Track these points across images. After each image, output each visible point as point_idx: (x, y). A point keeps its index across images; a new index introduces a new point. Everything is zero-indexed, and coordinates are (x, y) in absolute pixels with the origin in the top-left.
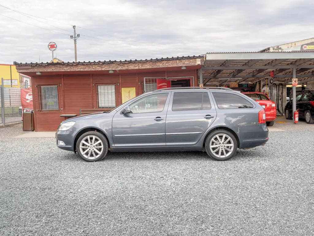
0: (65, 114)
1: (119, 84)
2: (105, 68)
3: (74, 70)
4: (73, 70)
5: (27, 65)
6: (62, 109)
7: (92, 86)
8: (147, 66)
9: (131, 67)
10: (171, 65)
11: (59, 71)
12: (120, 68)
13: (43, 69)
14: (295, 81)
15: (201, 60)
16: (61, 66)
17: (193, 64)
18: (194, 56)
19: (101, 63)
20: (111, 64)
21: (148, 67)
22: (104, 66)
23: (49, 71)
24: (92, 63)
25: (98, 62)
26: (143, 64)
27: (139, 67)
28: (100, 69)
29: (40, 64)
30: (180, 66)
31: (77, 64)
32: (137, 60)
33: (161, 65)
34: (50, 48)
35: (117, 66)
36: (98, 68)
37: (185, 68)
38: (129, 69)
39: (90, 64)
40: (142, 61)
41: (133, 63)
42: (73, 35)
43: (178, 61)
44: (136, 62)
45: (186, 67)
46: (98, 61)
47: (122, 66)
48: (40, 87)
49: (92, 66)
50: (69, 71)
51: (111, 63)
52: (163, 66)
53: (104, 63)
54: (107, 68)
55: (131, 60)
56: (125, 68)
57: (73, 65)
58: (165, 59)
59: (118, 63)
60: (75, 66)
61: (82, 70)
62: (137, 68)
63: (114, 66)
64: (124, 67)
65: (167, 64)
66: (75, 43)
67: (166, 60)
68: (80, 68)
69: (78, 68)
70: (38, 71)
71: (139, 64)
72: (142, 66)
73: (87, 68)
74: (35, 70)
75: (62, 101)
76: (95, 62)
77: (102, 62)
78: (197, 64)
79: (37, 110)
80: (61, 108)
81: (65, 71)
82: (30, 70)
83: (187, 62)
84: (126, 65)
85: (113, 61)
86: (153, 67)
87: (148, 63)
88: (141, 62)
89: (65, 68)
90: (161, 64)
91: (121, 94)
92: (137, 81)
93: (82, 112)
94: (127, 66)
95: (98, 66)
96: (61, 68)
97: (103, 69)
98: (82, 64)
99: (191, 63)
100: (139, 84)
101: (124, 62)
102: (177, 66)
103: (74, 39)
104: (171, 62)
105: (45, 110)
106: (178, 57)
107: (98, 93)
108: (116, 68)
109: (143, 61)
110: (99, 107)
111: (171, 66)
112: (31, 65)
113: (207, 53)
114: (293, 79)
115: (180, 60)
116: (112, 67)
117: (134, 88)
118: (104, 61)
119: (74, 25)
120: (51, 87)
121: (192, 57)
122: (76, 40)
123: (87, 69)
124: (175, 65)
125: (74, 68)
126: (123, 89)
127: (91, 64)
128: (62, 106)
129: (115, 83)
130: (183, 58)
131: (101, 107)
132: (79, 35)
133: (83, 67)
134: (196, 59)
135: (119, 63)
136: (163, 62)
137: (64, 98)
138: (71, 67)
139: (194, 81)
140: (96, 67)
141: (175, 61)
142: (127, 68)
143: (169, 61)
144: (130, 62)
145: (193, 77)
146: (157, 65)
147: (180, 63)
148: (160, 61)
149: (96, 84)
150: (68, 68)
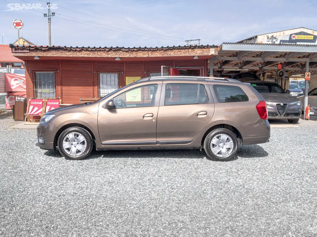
1: (123, 73)
2: (111, 55)
3: (77, 56)
4: (75, 56)
5: (25, 48)
7: (93, 73)
8: (157, 54)
9: (140, 55)
11: (61, 56)
12: (127, 55)
13: (43, 53)
14: (308, 75)
15: (215, 50)
17: (206, 54)
18: (208, 45)
19: (107, 50)
20: (118, 51)
22: (110, 52)
23: (49, 56)
24: (97, 48)
25: (103, 48)
26: (154, 52)
27: (148, 54)
28: (106, 56)
29: (40, 48)
31: (81, 49)
32: (147, 47)
34: (15, 26)
35: (125, 53)
36: (104, 55)
37: (197, 58)
38: (138, 57)
39: (95, 50)
40: (152, 48)
41: (142, 50)
43: (190, 50)
44: (145, 49)
45: (198, 56)
46: (104, 47)
47: (131, 53)
48: (35, 73)
49: (98, 52)
50: (72, 56)
51: (118, 49)
52: (175, 55)
53: (111, 49)
54: (114, 55)
55: (140, 47)
56: (133, 55)
57: (76, 50)
58: (176, 47)
59: (126, 50)
60: (78, 51)
61: (86, 56)
62: (146, 56)
63: (121, 53)
65: (179, 53)
66: (50, 22)
67: (177, 49)
68: (83, 54)
70: (36, 55)
71: (148, 52)
72: (152, 54)
74: (34, 54)
75: (59, 89)
76: (100, 47)
77: (108, 48)
78: (210, 54)
79: (31, 98)
80: (59, 96)
81: (67, 56)
82: (27, 53)
83: (200, 52)
84: (134, 53)
85: (121, 48)
86: (164, 56)
87: (158, 51)
88: (151, 50)
89: (67, 54)
90: (173, 53)
91: (125, 83)
92: (143, 70)
94: (136, 54)
95: (104, 53)
96: (62, 52)
97: (109, 56)
98: (87, 49)
100: (145, 73)
101: (132, 49)
102: (189, 55)
104: (183, 50)
105: (40, 98)
106: (191, 46)
107: (100, 82)
108: (124, 55)
109: (154, 48)
110: (100, 97)
111: (183, 55)
112: (30, 49)
113: (224, 43)
114: (306, 73)
115: (192, 49)
116: (119, 54)
117: (140, 77)
118: (110, 47)
119: (48, 2)
120: (47, 73)
121: (206, 46)
122: (50, 19)
123: (91, 55)
124: (187, 55)
125: (77, 54)
126: (127, 78)
129: (119, 71)
130: (196, 47)
133: (87, 52)
134: (210, 48)
135: (128, 50)
136: (175, 50)
137: (62, 85)
138: (73, 53)
139: (203, 72)
140: (101, 54)
141: (188, 50)
142: (135, 55)
143: (181, 49)
144: (140, 49)
145: (203, 67)
146: (168, 54)
147: (192, 53)
148: (171, 49)
149: (98, 71)
150: (71, 53)
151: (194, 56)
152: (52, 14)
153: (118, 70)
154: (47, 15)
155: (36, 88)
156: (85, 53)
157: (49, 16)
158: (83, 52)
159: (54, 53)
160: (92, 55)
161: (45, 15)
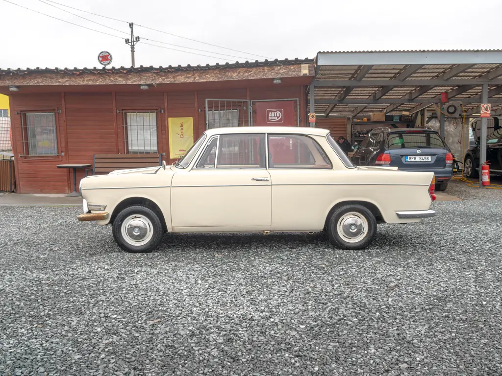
0: (69, 163)
1: (164, 111)
2: (132, 81)
3: (77, 84)
4: (74, 84)
6: (63, 154)
7: (115, 113)
8: (209, 76)
9: (181, 79)
10: (253, 75)
11: (50, 84)
12: (160, 80)
13: (22, 81)
14: (486, 109)
15: (309, 67)
16: (53, 76)
17: (294, 74)
18: (297, 59)
19: (125, 72)
20: (143, 74)
21: (211, 79)
22: (130, 76)
23: (31, 84)
24: (108, 70)
25: (119, 69)
26: (203, 73)
27: (194, 78)
28: (124, 82)
29: (15, 72)
30: (271, 77)
31: (81, 72)
32: (191, 65)
33: (234, 76)
34: (102, 61)
35: (154, 77)
36: (121, 81)
37: (279, 81)
38: (177, 82)
39: (104, 72)
40: (200, 67)
41: (184, 71)
42: (130, 39)
43: (266, 68)
44: (189, 69)
45: (281, 79)
46: (119, 67)
47: (164, 76)
49: (109, 76)
50: (68, 84)
51: (143, 70)
52: (239, 77)
53: (131, 70)
54: (136, 81)
55: (179, 66)
56: (169, 80)
58: (242, 64)
59: (156, 71)
60: (78, 75)
61: (90, 83)
62: (191, 80)
63: (149, 76)
64: (168, 78)
65: (246, 74)
66: (133, 51)
67: (243, 67)
68: (87, 80)
69: (84, 80)
70: (12, 84)
71: (194, 74)
72: (200, 77)
73: (101, 80)
75: (63, 140)
76: (113, 68)
77: (126, 69)
78: (301, 74)
79: (19, 156)
80: (62, 152)
81: (60, 84)
83: (284, 71)
84: (171, 76)
85: (148, 68)
86: (220, 80)
87: (211, 71)
88: (199, 69)
89: (60, 80)
90: (236, 74)
91: (168, 128)
92: (196, 105)
93: (97, 161)
94: (173, 77)
95: (120, 77)
96: (52, 78)
97: (129, 82)
98: (91, 72)
99: (291, 72)
100: (200, 111)
101: (167, 68)
102: (265, 77)
103: (130, 44)
104: (254, 70)
105: (33, 155)
106: (266, 61)
107: (126, 128)
108: (153, 80)
109: (203, 67)
110: (128, 152)
111: (254, 78)
113: (319, 52)
114: (482, 105)
115: (269, 66)
116: (146, 78)
117: (191, 119)
118: (130, 67)
119: (131, 22)
120: (43, 115)
121: (293, 61)
122: (134, 45)
124: (261, 76)
125: (77, 80)
126: (170, 119)
127: (106, 72)
128: (64, 149)
129: (157, 109)
130: (276, 63)
131: (131, 152)
132: (138, 39)
133: (92, 78)
134: (300, 64)
135: (159, 71)
136: (240, 70)
137: (67, 133)
138: (71, 79)
139: (298, 106)
140: (116, 79)
141: (261, 68)
142: (172, 80)
143: (248, 68)
144: (179, 70)
145: (298, 99)
146: (227, 76)
147: (270, 73)
148: (232, 68)
149: (123, 110)
150: (66, 79)
151: (273, 79)
152: (136, 38)
153: (155, 108)
154: (130, 41)
155: (27, 138)
156: (89, 78)
157: (131, 42)
158: (86, 77)
159: (40, 80)
160: (101, 82)
161: (127, 41)
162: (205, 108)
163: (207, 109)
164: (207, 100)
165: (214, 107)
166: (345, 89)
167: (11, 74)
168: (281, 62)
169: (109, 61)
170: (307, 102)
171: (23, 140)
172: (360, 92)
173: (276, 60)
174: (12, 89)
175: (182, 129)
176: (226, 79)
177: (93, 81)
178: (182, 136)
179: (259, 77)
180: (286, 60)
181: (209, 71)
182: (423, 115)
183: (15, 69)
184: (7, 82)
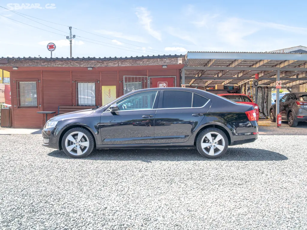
1: (100, 82)
3: (52, 66)
4: (50, 66)
5: (3, 59)
6: (40, 106)
7: (71, 83)
8: (126, 63)
9: (111, 65)
10: (151, 63)
11: (36, 66)
12: (99, 65)
13: (20, 64)
15: (183, 59)
17: (174, 63)
18: (176, 55)
19: (79, 60)
20: (89, 61)
21: (128, 65)
22: (82, 62)
23: (26, 66)
25: (76, 59)
26: (123, 61)
27: (118, 64)
28: (79, 66)
30: (161, 64)
31: (55, 60)
32: (117, 57)
34: (49, 48)
35: (96, 63)
36: (77, 65)
37: (166, 67)
38: (108, 66)
40: (122, 58)
41: (113, 60)
42: (69, 36)
43: (159, 59)
44: (115, 59)
47: (101, 63)
48: (19, 83)
49: (71, 62)
50: (47, 66)
51: (90, 59)
52: (144, 64)
53: (83, 59)
54: (85, 65)
55: (110, 57)
56: (104, 65)
57: (50, 61)
58: (145, 57)
59: (97, 60)
60: (53, 61)
61: (60, 66)
63: (93, 63)
65: (148, 63)
66: (71, 44)
68: (57, 64)
69: (56, 64)
70: (14, 65)
71: (118, 62)
72: (122, 64)
73: (65, 64)
75: (41, 98)
76: (73, 58)
77: (81, 59)
78: (178, 63)
79: (15, 106)
81: (42, 66)
82: (6, 64)
83: (168, 61)
84: (105, 63)
85: (92, 58)
86: (133, 65)
87: (128, 60)
90: (142, 62)
91: (102, 92)
92: (118, 79)
93: (60, 110)
94: (107, 63)
95: (76, 63)
96: (38, 63)
97: (82, 66)
98: (60, 60)
99: (172, 62)
100: (120, 82)
101: (103, 59)
103: (69, 39)
104: (152, 60)
105: (23, 106)
106: (159, 55)
107: (78, 91)
108: (95, 65)
110: (78, 105)
111: (152, 65)
112: (8, 60)
113: (189, 52)
115: (160, 58)
116: (91, 63)
117: (115, 86)
118: (82, 57)
120: (29, 83)
121: (173, 56)
122: (72, 40)
124: (156, 64)
125: (52, 64)
126: (103, 87)
127: (69, 60)
128: (41, 103)
130: (164, 57)
131: (80, 105)
132: (74, 36)
133: (61, 63)
134: (177, 58)
135: (99, 60)
136: (144, 60)
137: (43, 94)
138: (48, 63)
139: (176, 81)
140: (74, 64)
141: (156, 59)
142: (106, 65)
143: (149, 59)
144: (110, 59)
145: (175, 77)
146: (137, 64)
147: (161, 62)
148: (140, 59)
149: (76, 81)
150: (46, 64)
151: (163, 66)
152: (73, 36)
153: (94, 80)
154: (69, 38)
155: (19, 97)
156: (58, 63)
158: (57, 63)
159: (31, 64)
160: (66, 65)
161: (67, 38)
162: (123, 81)
163: (124, 81)
164: (124, 77)
165: (128, 80)
166: (201, 71)
167: (14, 60)
168: (167, 56)
169: (54, 49)
170: (181, 78)
171: (17, 97)
172: (210, 73)
173: (164, 55)
174: (14, 68)
175: (110, 92)
176: (136, 65)
177: (61, 65)
178: (109, 97)
179: (154, 64)
180: (170, 55)
181: (127, 60)
182: (245, 86)
183: (16, 58)
184: (12, 64)
